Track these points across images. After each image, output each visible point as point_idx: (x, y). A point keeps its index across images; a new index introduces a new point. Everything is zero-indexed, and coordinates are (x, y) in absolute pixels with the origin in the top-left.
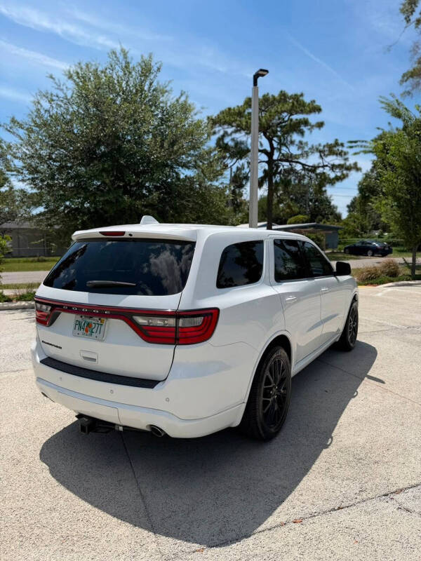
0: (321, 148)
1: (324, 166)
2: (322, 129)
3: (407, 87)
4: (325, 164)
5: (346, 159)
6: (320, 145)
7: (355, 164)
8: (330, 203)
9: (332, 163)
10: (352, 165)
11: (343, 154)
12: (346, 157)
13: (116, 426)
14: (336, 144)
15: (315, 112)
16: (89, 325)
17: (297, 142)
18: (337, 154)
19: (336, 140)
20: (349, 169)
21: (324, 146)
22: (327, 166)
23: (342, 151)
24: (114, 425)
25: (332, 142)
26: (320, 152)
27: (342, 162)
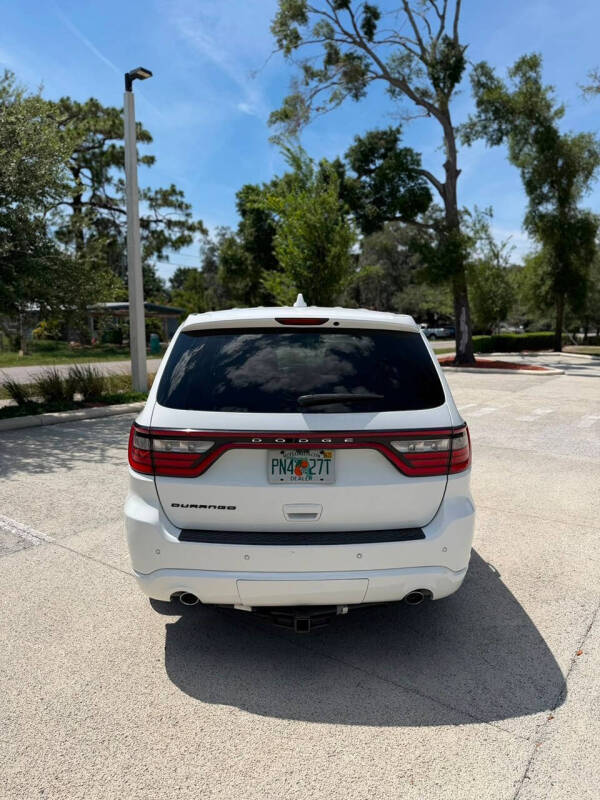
0: (152, 194)
1: (157, 221)
2: (152, 166)
3: (276, 131)
4: (160, 218)
5: (188, 215)
6: (149, 189)
7: (200, 223)
8: (154, 274)
9: (168, 217)
10: (196, 225)
11: (184, 206)
12: (189, 211)
13: (339, 609)
14: (173, 191)
15: (143, 140)
16: (302, 464)
17: (115, 181)
18: (175, 207)
19: (173, 186)
20: (192, 228)
21: (157, 193)
22: (161, 221)
23: (182, 203)
24: (334, 607)
25: (166, 187)
26: (151, 199)
27: (183, 219)
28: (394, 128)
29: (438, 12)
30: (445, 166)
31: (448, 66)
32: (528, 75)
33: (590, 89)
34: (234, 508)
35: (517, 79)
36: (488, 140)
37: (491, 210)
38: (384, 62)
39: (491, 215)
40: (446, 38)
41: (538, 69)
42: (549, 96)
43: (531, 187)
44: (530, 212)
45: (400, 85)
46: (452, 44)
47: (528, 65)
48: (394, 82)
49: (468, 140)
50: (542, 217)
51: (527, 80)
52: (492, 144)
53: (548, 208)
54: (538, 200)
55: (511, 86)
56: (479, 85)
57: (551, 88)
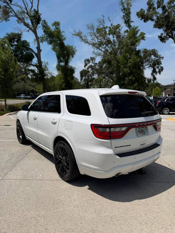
16: (143, 130)
28: (20, 33)
29: (30, 1)
30: (37, 48)
31: (36, 18)
32: (57, 27)
33: (73, 34)
34: (130, 145)
35: (54, 27)
36: (48, 43)
37: (48, 63)
38: (16, 11)
39: (48, 64)
40: (35, 10)
41: (59, 26)
42: (63, 34)
43: (58, 57)
44: (58, 64)
45: (21, 20)
46: (37, 12)
47: (57, 24)
48: (19, 19)
49: (42, 42)
50: (61, 66)
51: (57, 28)
52: (49, 44)
53: (62, 64)
54: (60, 61)
55: (53, 28)
56: (44, 26)
57: (64, 32)
